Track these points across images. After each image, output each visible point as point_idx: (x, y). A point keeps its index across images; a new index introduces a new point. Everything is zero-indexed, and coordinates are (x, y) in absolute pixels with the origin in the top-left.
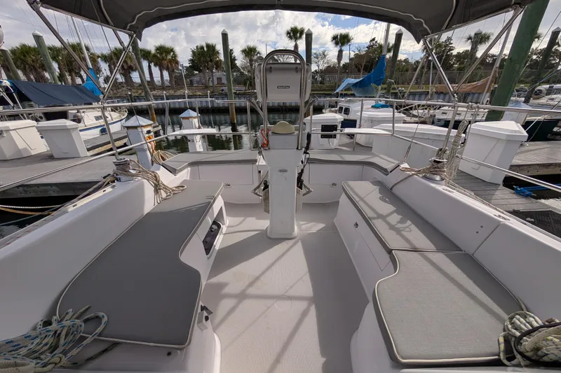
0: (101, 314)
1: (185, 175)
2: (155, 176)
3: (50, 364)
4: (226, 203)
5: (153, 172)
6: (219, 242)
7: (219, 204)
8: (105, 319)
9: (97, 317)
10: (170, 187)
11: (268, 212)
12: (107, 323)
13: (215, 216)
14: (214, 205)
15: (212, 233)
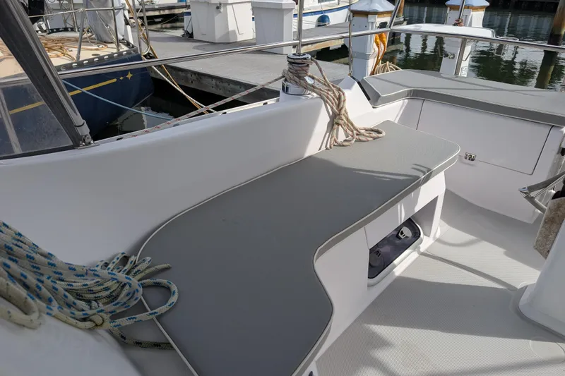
0: (174, 288)
1: (392, 111)
2: (339, 99)
3: (91, 320)
4: (448, 194)
5: (339, 90)
6: (404, 264)
7: (434, 189)
8: (174, 299)
9: (168, 289)
10: (357, 125)
11: (545, 253)
12: (174, 306)
13: (417, 209)
14: (423, 188)
15: (398, 242)
